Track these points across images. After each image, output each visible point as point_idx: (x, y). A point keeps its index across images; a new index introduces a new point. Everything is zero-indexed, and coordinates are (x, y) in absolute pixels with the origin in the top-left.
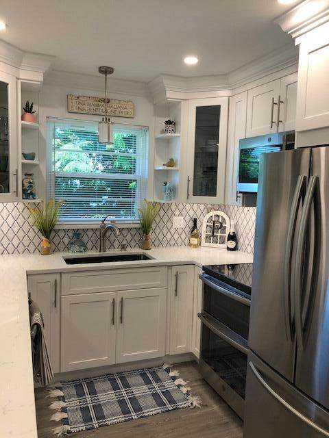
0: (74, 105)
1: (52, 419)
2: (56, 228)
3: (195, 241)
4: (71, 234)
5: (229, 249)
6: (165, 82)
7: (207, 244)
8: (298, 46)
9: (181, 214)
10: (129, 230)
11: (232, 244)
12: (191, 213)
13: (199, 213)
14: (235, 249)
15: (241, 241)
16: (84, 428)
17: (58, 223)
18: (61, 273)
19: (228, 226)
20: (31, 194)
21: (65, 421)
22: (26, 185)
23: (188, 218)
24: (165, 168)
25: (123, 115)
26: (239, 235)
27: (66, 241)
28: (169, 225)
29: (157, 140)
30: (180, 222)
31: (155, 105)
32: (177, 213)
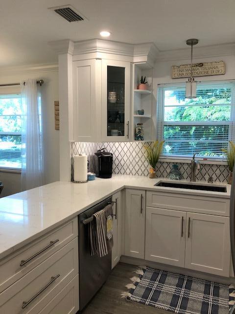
0: (176, 73)
1: (126, 286)
4: (171, 166)
10: (218, 166)
16: (138, 300)
18: (146, 190)
20: (140, 137)
21: (132, 291)
22: (137, 131)
25: (215, 73)
27: (168, 170)
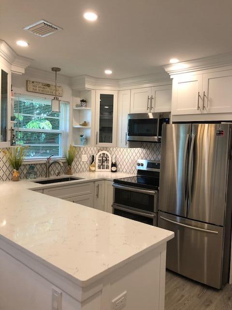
0: (31, 87)
2: (23, 163)
3: (93, 169)
4: (28, 167)
5: (112, 171)
6: (86, 79)
7: (99, 170)
8: (172, 79)
9: (85, 153)
11: (114, 169)
12: (90, 152)
13: (94, 152)
14: (115, 171)
15: (119, 166)
17: (24, 160)
19: (110, 159)
23: (89, 156)
24: (81, 127)
26: (118, 163)
27: (25, 172)
28: (80, 159)
29: (74, 110)
30: (85, 158)
31: (72, 90)
32: (84, 152)
